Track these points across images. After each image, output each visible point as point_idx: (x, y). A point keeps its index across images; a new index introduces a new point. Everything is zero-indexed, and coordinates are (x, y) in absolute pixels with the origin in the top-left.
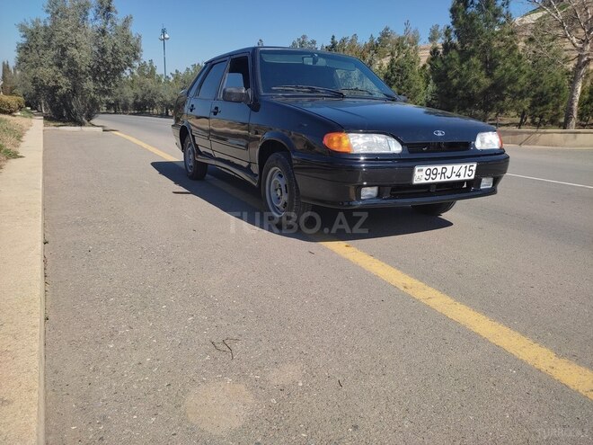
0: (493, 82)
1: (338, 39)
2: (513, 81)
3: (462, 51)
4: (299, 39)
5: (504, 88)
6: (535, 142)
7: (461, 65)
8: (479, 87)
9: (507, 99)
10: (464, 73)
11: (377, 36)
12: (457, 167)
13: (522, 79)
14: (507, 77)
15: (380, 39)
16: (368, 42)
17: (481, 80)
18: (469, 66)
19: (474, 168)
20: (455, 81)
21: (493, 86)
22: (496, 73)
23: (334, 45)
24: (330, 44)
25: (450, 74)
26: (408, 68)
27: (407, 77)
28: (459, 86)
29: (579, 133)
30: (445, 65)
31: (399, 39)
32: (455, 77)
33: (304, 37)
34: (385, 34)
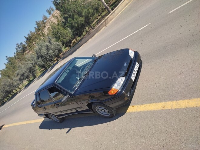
0: (85, 17)
1: (27, 36)
2: (89, 13)
3: (70, 16)
4: (17, 46)
5: (88, 16)
6: (108, 22)
7: (74, 20)
8: (83, 21)
9: (91, 18)
10: (76, 21)
11: (36, 26)
12: (135, 68)
13: (90, 11)
14: (87, 13)
15: (37, 26)
16: (35, 29)
17: (82, 19)
18: (76, 19)
19: (138, 63)
20: (76, 25)
21: (85, 18)
22: (83, 15)
23: (27, 38)
24: (26, 39)
25: (73, 24)
26: (59, 30)
27: (61, 33)
28: (78, 25)
29: (114, 11)
30: (70, 23)
31: (42, 22)
32: (75, 24)
33: (17, 44)
34: (37, 24)
